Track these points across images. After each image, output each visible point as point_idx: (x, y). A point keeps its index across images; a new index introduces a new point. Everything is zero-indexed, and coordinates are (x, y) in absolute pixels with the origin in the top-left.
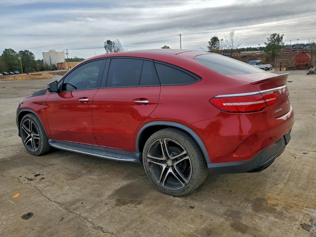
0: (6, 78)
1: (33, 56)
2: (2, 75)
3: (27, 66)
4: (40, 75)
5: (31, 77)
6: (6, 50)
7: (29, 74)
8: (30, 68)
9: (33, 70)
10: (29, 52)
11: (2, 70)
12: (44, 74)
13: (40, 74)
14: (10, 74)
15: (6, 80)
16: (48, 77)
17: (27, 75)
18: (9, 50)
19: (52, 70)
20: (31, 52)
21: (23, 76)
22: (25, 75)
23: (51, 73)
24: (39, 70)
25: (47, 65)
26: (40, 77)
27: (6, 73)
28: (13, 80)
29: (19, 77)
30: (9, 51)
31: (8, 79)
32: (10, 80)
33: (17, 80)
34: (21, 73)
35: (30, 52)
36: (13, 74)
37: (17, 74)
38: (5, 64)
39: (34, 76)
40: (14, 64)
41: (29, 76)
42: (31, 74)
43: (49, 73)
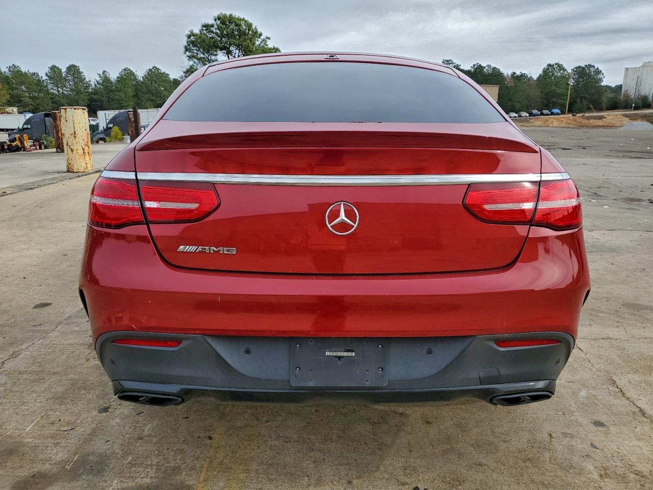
0: (531, 121)
1: (600, 76)
2: (528, 115)
3: (581, 98)
4: (601, 118)
5: (579, 122)
6: (549, 65)
7: (578, 115)
8: (585, 102)
9: (591, 106)
10: (594, 67)
11: (530, 105)
12: (610, 117)
13: (603, 116)
14: (542, 114)
15: (529, 125)
16: (617, 124)
17: (572, 118)
18: (555, 67)
19: (636, 108)
20: (598, 69)
21: (562, 119)
22: (568, 118)
23: (627, 116)
24: (604, 107)
25: (627, 96)
26: (600, 123)
27: (535, 112)
28: (540, 127)
29: (554, 120)
30: (554, 69)
31: (532, 124)
32: (534, 126)
33: (548, 126)
34: (563, 113)
35: (596, 68)
36: (548, 115)
37: (554, 115)
38: (540, 94)
39: (586, 121)
40: (555, 95)
41: (575, 121)
42: (581, 115)
43: (624, 115)
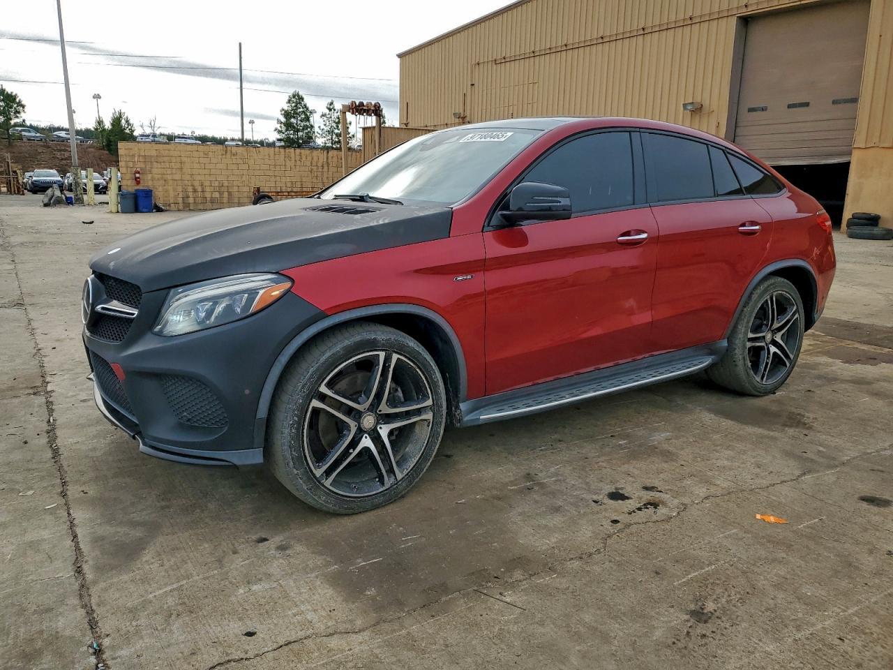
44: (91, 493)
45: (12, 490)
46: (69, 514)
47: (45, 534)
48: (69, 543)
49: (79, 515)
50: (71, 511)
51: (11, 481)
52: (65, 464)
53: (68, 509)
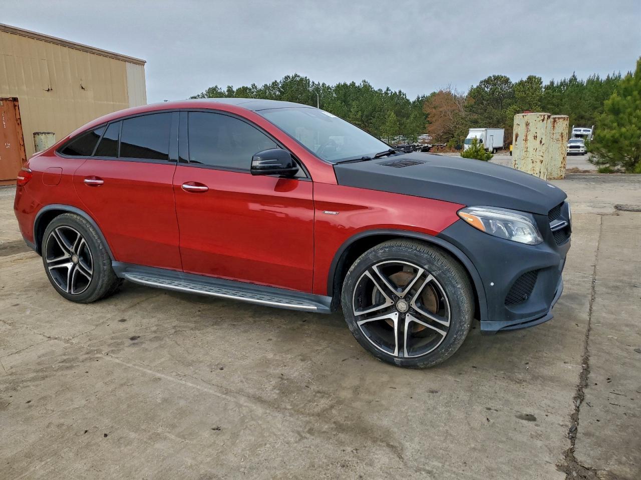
44: (574, 324)
45: (622, 343)
46: (590, 319)
47: (604, 315)
48: (594, 308)
49: (585, 316)
50: (588, 319)
51: (622, 350)
52: (582, 348)
53: (590, 321)
